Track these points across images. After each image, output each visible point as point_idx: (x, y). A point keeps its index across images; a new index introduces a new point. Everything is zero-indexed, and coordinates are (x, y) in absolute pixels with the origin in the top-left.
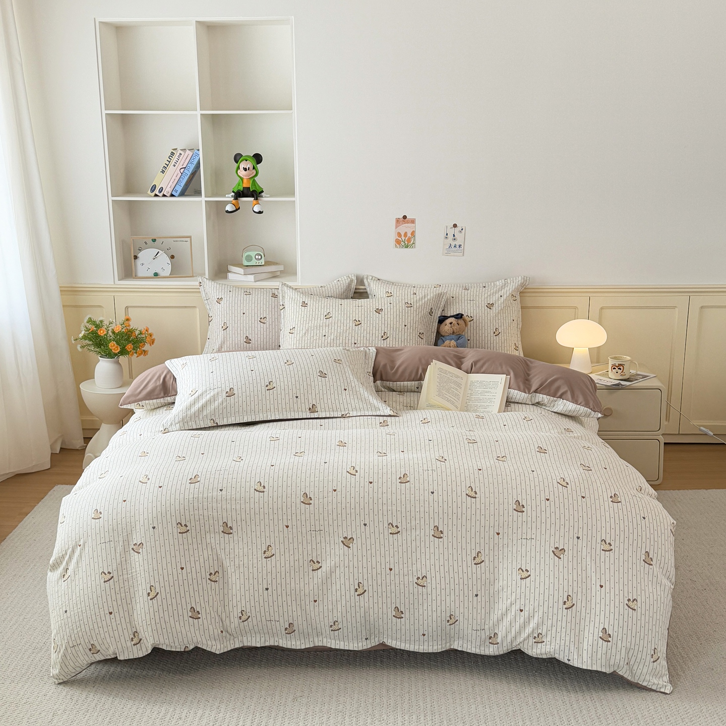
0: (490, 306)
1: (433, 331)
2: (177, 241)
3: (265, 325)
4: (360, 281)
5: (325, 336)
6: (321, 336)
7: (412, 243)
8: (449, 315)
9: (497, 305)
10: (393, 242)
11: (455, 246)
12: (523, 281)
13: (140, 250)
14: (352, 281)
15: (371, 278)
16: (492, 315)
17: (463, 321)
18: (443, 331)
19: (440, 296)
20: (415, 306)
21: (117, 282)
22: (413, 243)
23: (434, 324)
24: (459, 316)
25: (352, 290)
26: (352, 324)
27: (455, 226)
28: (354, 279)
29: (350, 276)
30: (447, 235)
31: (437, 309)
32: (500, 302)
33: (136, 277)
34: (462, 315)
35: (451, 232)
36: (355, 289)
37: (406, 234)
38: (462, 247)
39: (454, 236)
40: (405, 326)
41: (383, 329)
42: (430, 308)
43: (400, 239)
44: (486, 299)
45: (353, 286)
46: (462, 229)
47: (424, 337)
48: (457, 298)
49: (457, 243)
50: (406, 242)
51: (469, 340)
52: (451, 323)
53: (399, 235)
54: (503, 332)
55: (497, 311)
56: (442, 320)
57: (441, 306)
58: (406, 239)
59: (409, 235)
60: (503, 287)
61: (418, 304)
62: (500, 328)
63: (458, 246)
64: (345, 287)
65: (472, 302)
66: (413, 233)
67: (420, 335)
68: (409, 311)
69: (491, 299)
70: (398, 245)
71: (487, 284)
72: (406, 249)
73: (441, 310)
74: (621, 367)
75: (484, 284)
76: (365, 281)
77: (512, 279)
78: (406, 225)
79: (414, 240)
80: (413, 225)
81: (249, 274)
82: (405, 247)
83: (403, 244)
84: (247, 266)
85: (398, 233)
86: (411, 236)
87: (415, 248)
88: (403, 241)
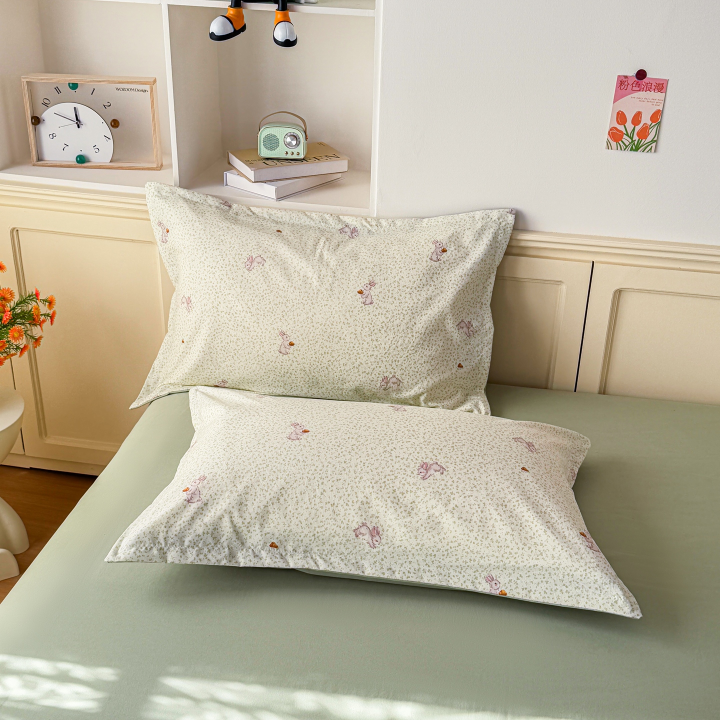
2: (124, 90)
7: (649, 139)
13: (46, 104)
22: (653, 141)
33: (40, 164)
37: (637, 118)
43: (621, 128)
53: (621, 117)
58: (638, 128)
59: (646, 119)
66: (657, 117)
70: (614, 144)
72: (633, 152)
78: (642, 94)
79: (658, 133)
80: (659, 96)
81: (265, 182)
82: (632, 149)
83: (626, 140)
84: (268, 159)
85: (618, 113)
86: (649, 122)
87: (655, 151)
88: (627, 135)
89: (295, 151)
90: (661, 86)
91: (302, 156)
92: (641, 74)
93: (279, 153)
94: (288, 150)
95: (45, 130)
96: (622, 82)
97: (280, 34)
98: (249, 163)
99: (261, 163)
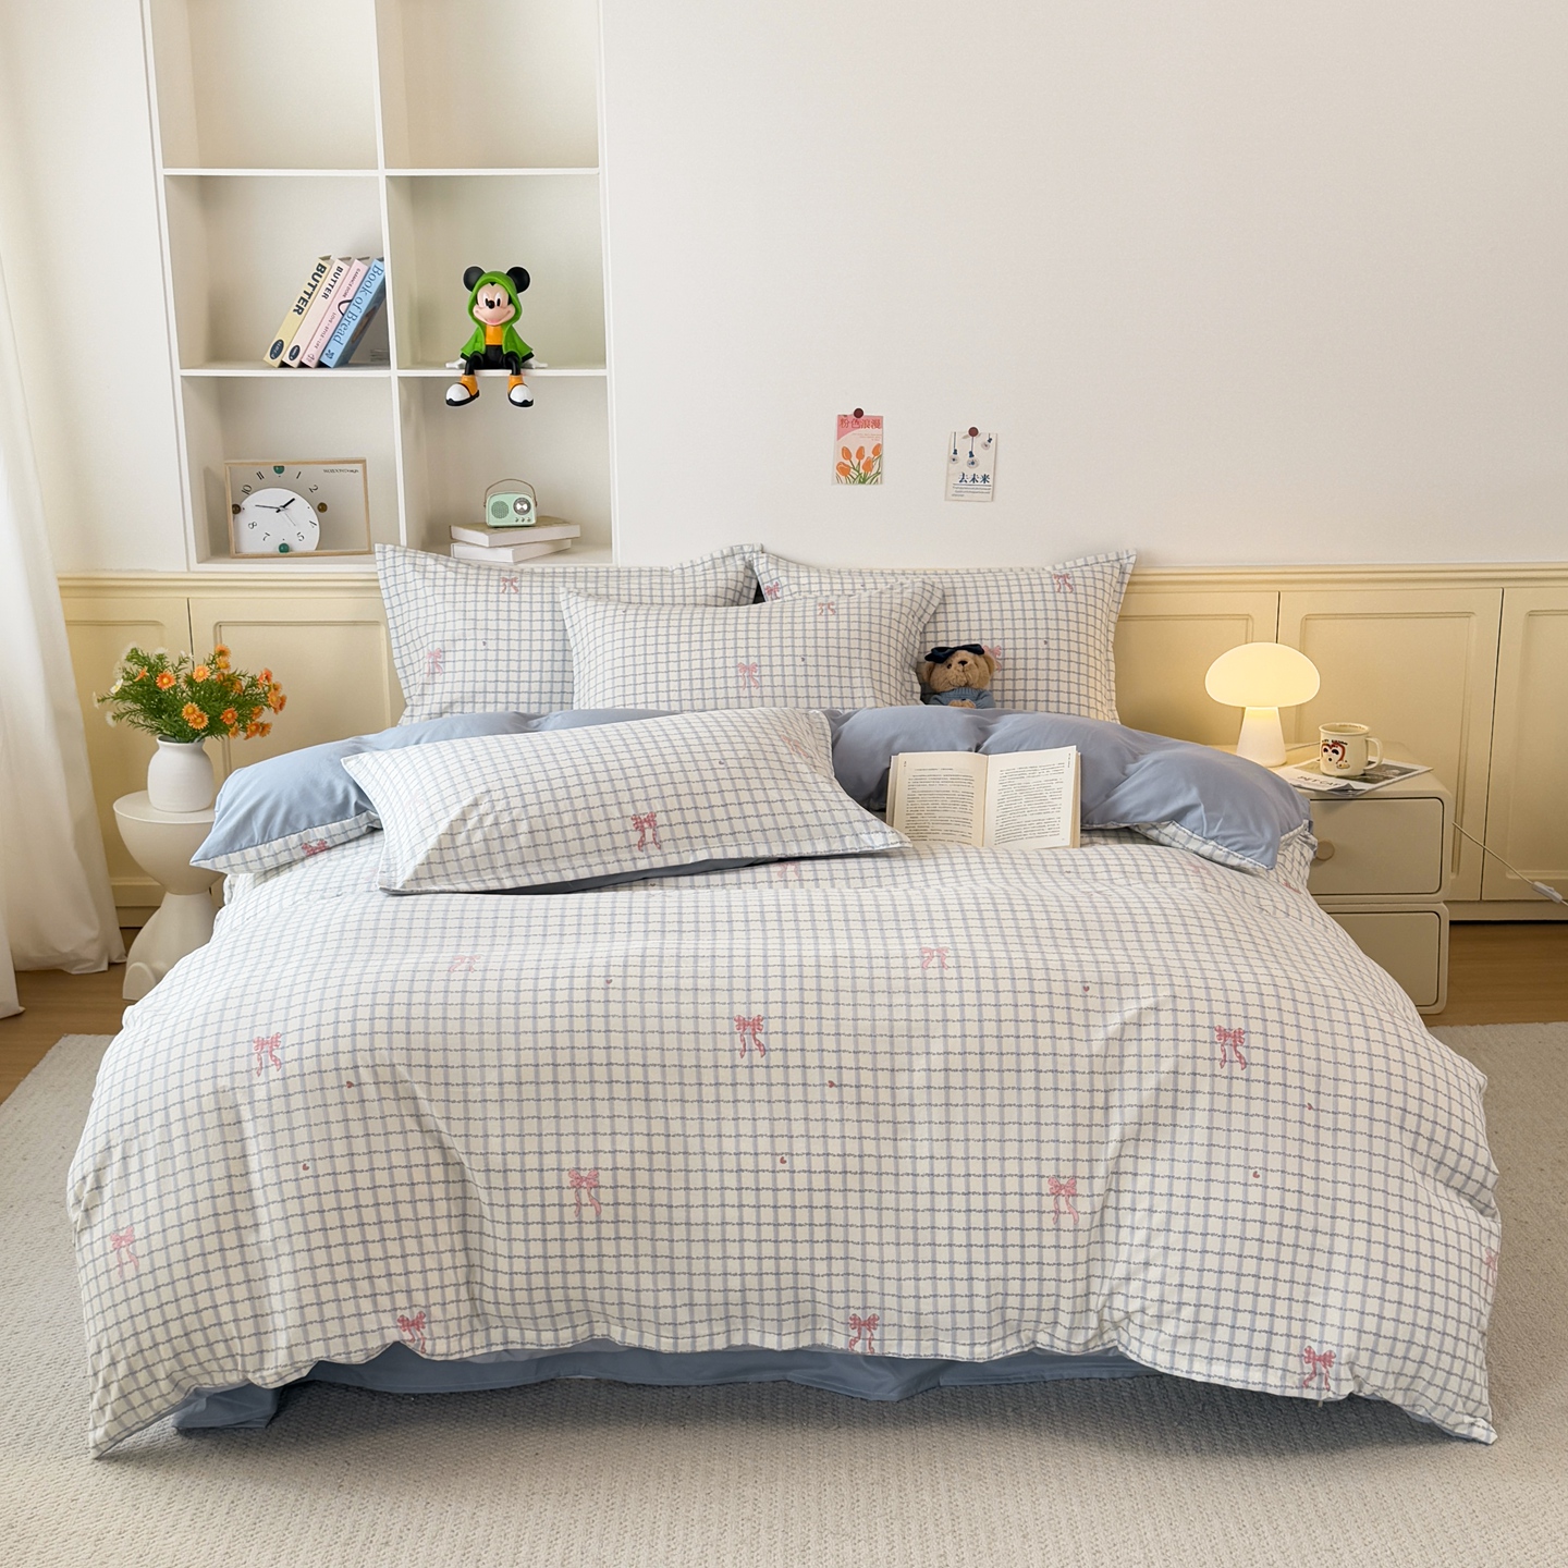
2: (332, 471)
7: (874, 471)
10: (830, 470)
11: (974, 479)
13: (247, 492)
17: (985, 662)
21: (195, 566)
22: (878, 473)
24: (977, 650)
27: (973, 432)
30: (955, 452)
33: (239, 556)
35: (965, 445)
37: (861, 452)
38: (991, 480)
39: (971, 455)
43: (848, 462)
46: (990, 440)
49: (979, 472)
50: (862, 471)
52: (962, 663)
53: (846, 453)
58: (862, 462)
59: (868, 453)
63: (980, 479)
66: (877, 450)
70: (843, 478)
72: (861, 485)
78: (862, 431)
79: (880, 466)
80: (876, 431)
82: (860, 482)
83: (854, 473)
85: (843, 449)
86: (872, 456)
87: (881, 483)
88: (854, 469)
89: (526, 517)
90: (877, 423)
91: (533, 522)
92: (859, 413)
93: (510, 520)
94: (517, 516)
95: (244, 519)
96: (843, 420)
97: (518, 395)
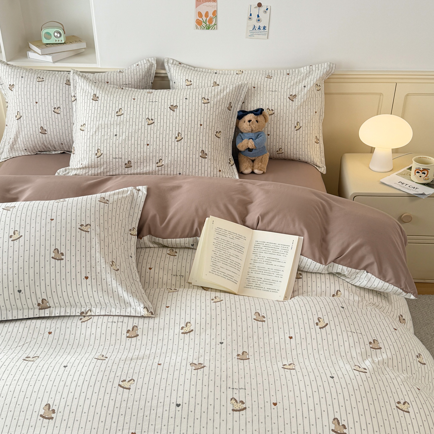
0: (292, 98)
1: (232, 126)
3: (59, 116)
4: (161, 64)
5: (116, 135)
6: (112, 136)
7: (213, 23)
8: (249, 110)
9: (300, 96)
10: (194, 23)
11: (259, 28)
12: (328, 68)
14: (152, 65)
15: (172, 61)
16: (294, 108)
17: (263, 117)
18: (242, 127)
19: (240, 88)
20: (212, 102)
22: (215, 24)
23: (233, 120)
24: (259, 112)
25: (152, 75)
26: (145, 123)
27: (260, 5)
28: (154, 62)
29: (150, 60)
30: (251, 15)
31: (237, 103)
32: (303, 93)
34: (262, 110)
35: (255, 12)
36: (156, 73)
37: (207, 14)
38: (267, 29)
39: (258, 16)
40: (201, 125)
41: (177, 129)
42: (229, 103)
43: (201, 19)
44: (288, 90)
45: (153, 71)
46: (267, 9)
47: (221, 136)
48: (259, 89)
49: (262, 25)
50: (208, 23)
51: (268, 135)
52: (249, 121)
53: (200, 14)
54: (304, 126)
55: (299, 103)
56: (242, 114)
57: (241, 99)
58: (208, 19)
59: (210, 15)
60: (308, 75)
61: (215, 100)
62: (301, 121)
63: (262, 28)
64: (144, 73)
65: (273, 93)
66: (215, 13)
67: (218, 135)
68: (206, 109)
69: (294, 90)
70: (199, 27)
71: (291, 70)
73: (240, 103)
74: (426, 172)
75: (288, 71)
76: (166, 65)
77: (317, 65)
78: (207, 3)
79: (216, 20)
80: (214, 4)
81: (47, 55)
82: (207, 29)
83: (204, 25)
84: (47, 44)
85: (198, 13)
86: (212, 16)
87: (217, 29)
88: (204, 22)
89: (60, 39)
91: (63, 42)
93: (53, 40)
94: (56, 39)
98: (38, 46)
99: (44, 46)
